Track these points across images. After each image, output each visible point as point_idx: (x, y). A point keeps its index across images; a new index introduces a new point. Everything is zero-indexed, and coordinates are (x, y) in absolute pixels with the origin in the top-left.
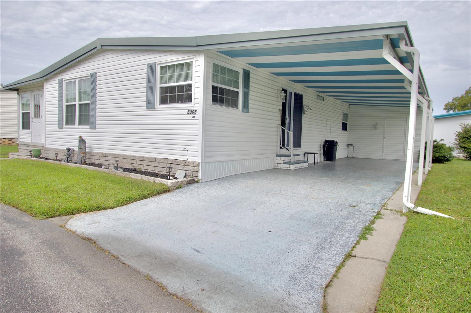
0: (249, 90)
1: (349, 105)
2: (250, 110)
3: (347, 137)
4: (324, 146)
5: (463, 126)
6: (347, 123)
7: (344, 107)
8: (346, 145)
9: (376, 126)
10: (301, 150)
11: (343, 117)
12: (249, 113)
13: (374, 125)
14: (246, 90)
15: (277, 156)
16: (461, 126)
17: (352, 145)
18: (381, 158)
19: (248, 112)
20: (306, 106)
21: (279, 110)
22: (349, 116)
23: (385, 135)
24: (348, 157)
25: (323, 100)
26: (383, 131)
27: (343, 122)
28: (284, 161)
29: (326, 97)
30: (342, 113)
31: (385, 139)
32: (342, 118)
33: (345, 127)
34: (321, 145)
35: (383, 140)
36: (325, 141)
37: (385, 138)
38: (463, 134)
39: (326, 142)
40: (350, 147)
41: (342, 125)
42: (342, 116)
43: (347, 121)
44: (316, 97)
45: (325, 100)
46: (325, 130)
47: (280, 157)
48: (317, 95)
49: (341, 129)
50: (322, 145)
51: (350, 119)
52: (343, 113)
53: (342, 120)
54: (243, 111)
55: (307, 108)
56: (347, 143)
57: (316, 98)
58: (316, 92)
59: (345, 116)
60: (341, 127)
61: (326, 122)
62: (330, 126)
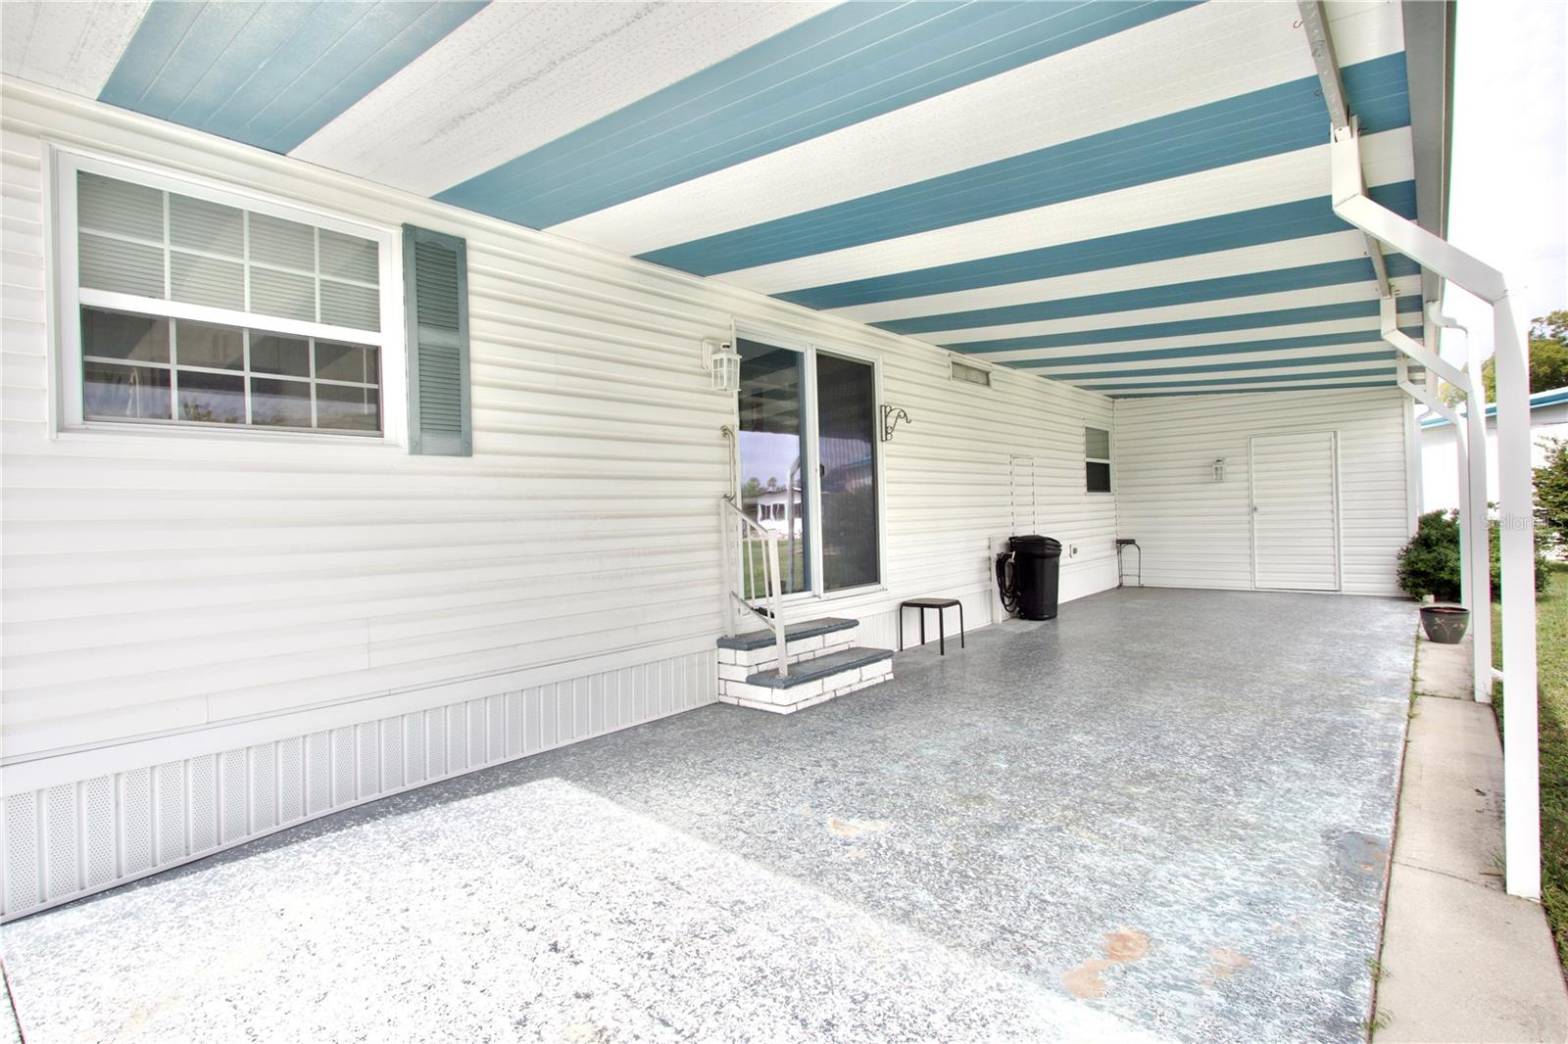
0: (467, 337)
1: (1111, 399)
2: (479, 439)
3: (1114, 513)
4: (1001, 563)
5: (1551, 445)
6: (1108, 465)
7: (1093, 408)
8: (1110, 545)
9: (1216, 469)
10: (881, 595)
11: (1087, 442)
12: (474, 456)
13: (1212, 466)
14: (435, 338)
15: (723, 643)
16: (1544, 446)
17: (1131, 542)
18: (1246, 585)
19: (467, 450)
20: (888, 409)
21: (721, 433)
22: (1112, 438)
23: (1255, 501)
24: (1121, 586)
25: (988, 384)
26: (1246, 484)
27: (1088, 463)
28: (754, 671)
29: (997, 372)
30: (1083, 431)
31: (1256, 516)
32: (1083, 448)
33: (1098, 478)
34: (990, 559)
35: (1247, 518)
36: (1011, 539)
37: (1255, 509)
38: (1551, 473)
39: (1015, 543)
40: (1128, 549)
41: (1084, 473)
42: (1084, 438)
43: (1108, 458)
44: (949, 372)
45: (992, 382)
46: (1005, 499)
47: (733, 651)
48: (953, 363)
49: (1085, 489)
50: (994, 558)
51: (1118, 448)
52: (1087, 428)
53: (1084, 455)
54: (416, 449)
55: (894, 413)
56: (1115, 537)
57: (946, 375)
58: (947, 352)
59: (1098, 439)
60: (1085, 481)
61: (1009, 468)
62: (1030, 480)
